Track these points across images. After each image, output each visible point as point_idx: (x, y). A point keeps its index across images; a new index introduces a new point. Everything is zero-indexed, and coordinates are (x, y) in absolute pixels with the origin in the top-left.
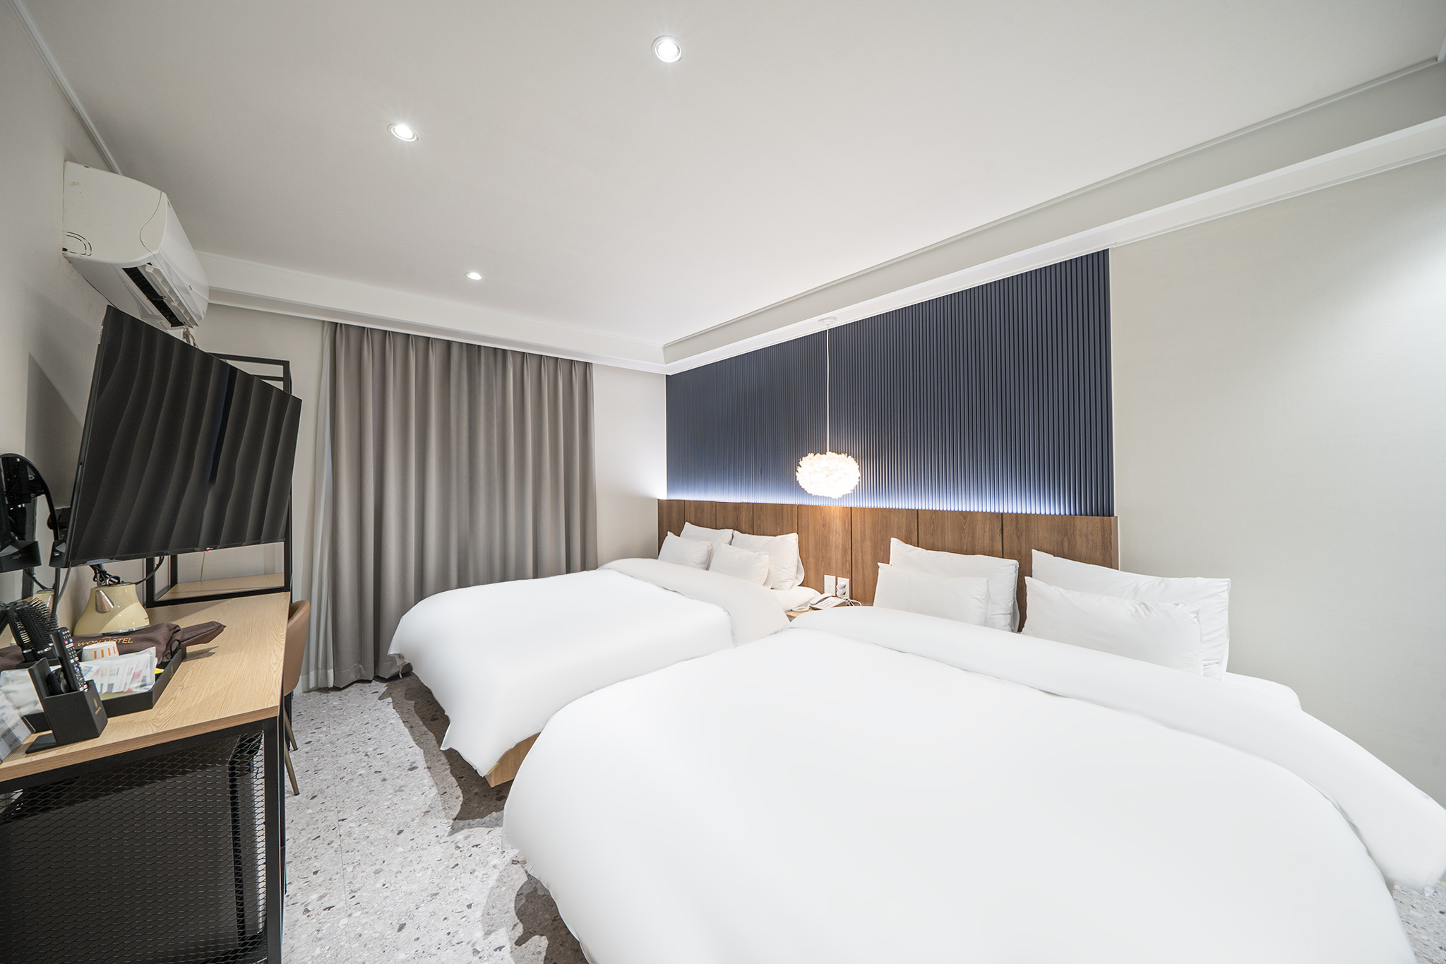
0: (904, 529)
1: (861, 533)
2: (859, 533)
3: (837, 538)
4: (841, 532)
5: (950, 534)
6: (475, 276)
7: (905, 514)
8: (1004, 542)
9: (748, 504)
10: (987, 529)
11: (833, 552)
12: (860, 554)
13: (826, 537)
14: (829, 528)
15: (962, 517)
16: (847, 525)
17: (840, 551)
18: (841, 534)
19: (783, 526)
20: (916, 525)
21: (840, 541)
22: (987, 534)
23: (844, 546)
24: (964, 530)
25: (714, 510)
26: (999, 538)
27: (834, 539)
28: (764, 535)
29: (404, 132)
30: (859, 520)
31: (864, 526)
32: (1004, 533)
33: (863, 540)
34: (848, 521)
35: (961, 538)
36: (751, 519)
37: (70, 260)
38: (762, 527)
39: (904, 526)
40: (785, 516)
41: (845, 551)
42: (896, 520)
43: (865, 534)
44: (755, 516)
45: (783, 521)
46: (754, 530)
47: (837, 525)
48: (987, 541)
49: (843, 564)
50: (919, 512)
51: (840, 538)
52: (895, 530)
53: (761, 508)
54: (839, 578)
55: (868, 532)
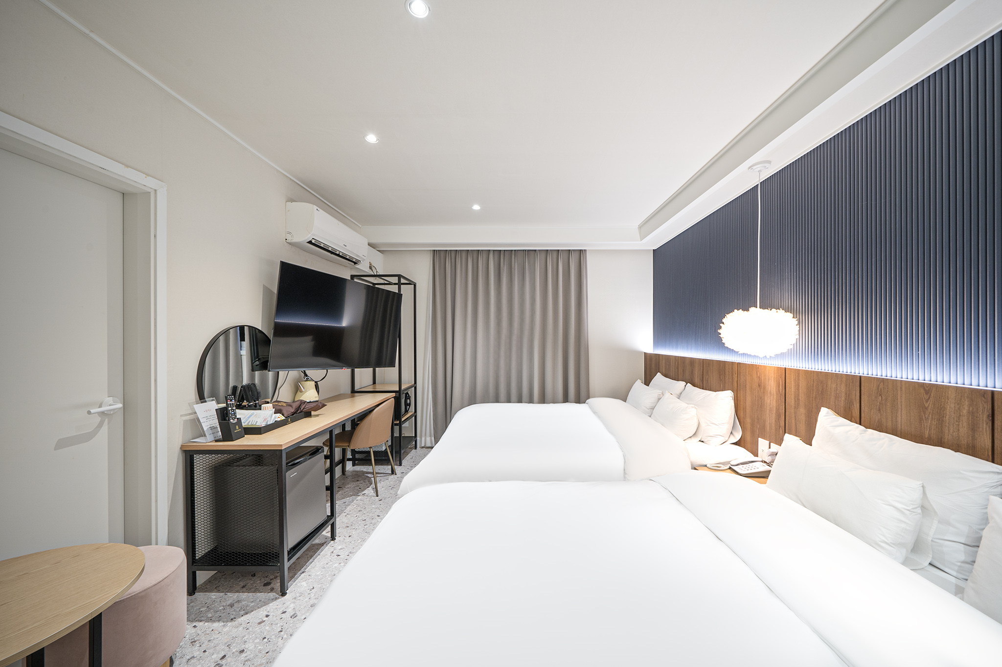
0: (843, 398)
1: (795, 397)
2: (793, 397)
3: (771, 401)
4: (775, 393)
5: (904, 412)
6: (476, 207)
7: (844, 379)
8: (996, 435)
9: (700, 359)
10: (965, 412)
11: (768, 415)
12: (793, 421)
13: (761, 398)
14: (764, 388)
15: (922, 391)
16: (781, 388)
17: (774, 415)
18: (775, 397)
19: (725, 382)
20: (858, 394)
21: (774, 404)
22: (964, 419)
23: (778, 410)
24: (926, 408)
25: (677, 363)
26: (985, 427)
27: (769, 401)
28: (710, 390)
29: (372, 138)
30: (793, 383)
31: (798, 389)
32: (996, 422)
33: (797, 406)
34: (782, 383)
35: (921, 420)
36: (701, 373)
37: (290, 244)
38: (709, 382)
39: (843, 395)
40: (727, 373)
41: (778, 416)
42: (834, 386)
43: (798, 399)
44: (704, 371)
45: (725, 378)
46: (704, 385)
47: (772, 386)
48: (964, 429)
49: (776, 429)
50: (862, 379)
51: (775, 400)
52: (833, 398)
53: (709, 364)
54: (771, 444)
55: (802, 397)
